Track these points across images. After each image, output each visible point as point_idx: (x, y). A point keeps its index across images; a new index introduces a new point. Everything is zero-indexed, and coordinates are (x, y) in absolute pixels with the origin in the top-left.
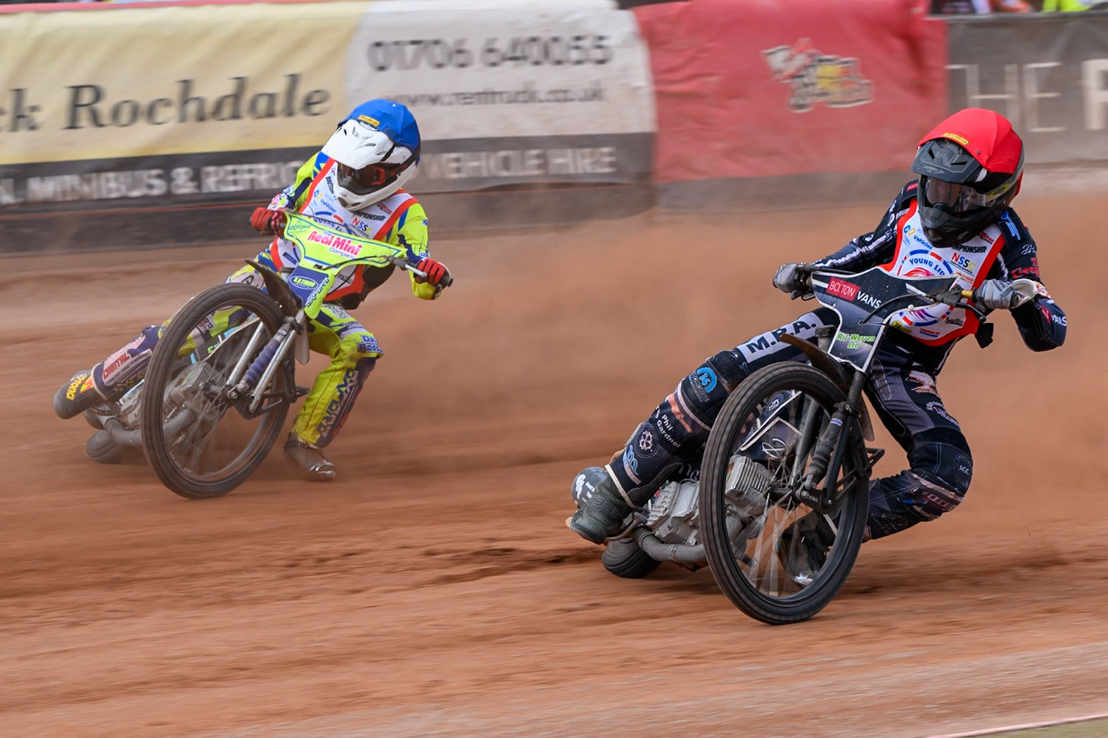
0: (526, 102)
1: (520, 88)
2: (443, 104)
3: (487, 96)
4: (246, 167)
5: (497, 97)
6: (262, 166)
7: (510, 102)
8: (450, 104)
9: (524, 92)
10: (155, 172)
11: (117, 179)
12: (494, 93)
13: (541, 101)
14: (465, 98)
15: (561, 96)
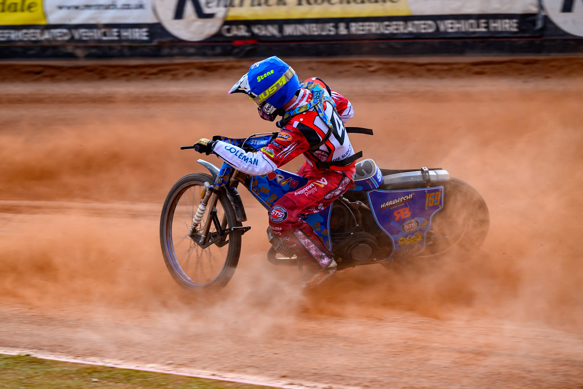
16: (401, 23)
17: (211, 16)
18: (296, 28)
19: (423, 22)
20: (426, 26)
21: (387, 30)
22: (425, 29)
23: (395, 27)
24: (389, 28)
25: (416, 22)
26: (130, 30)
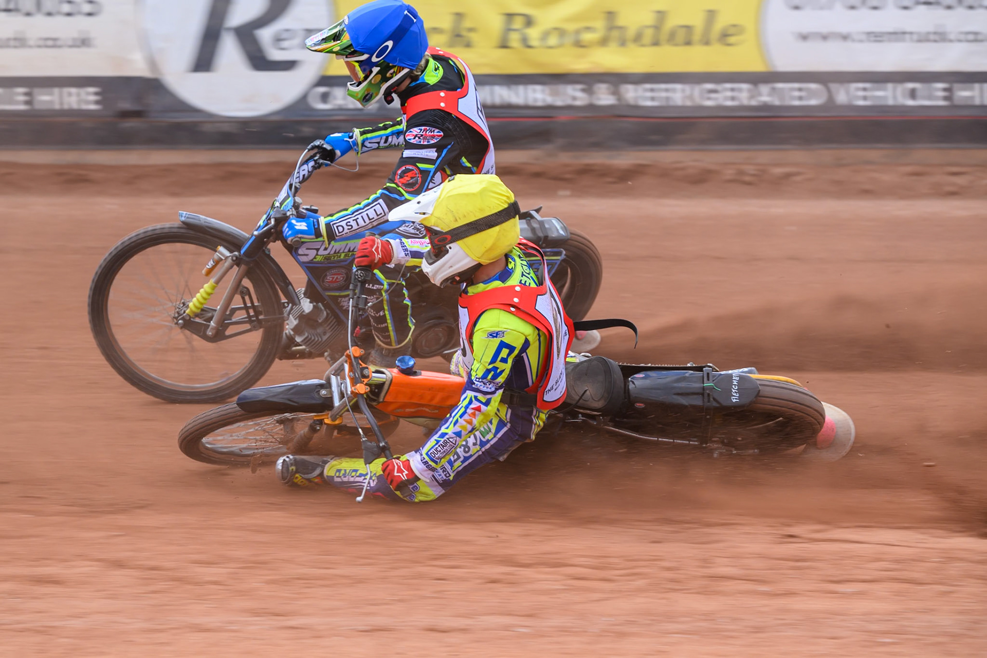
0: (935, 41)
1: (931, 29)
2: (853, 41)
3: (898, 35)
4: (663, 86)
5: (907, 36)
6: (678, 86)
7: (919, 41)
8: (861, 41)
9: (935, 33)
10: (579, 87)
11: (543, 91)
12: (904, 33)
13: (951, 41)
14: (876, 36)
15: (971, 37)
16: (745, 86)
17: (288, 65)
18: (492, 93)
19: (796, 85)
20: (803, 94)
21: (709, 99)
22: (800, 98)
23: (729, 94)
24: (713, 95)
25: (780, 85)
26: (56, 91)
